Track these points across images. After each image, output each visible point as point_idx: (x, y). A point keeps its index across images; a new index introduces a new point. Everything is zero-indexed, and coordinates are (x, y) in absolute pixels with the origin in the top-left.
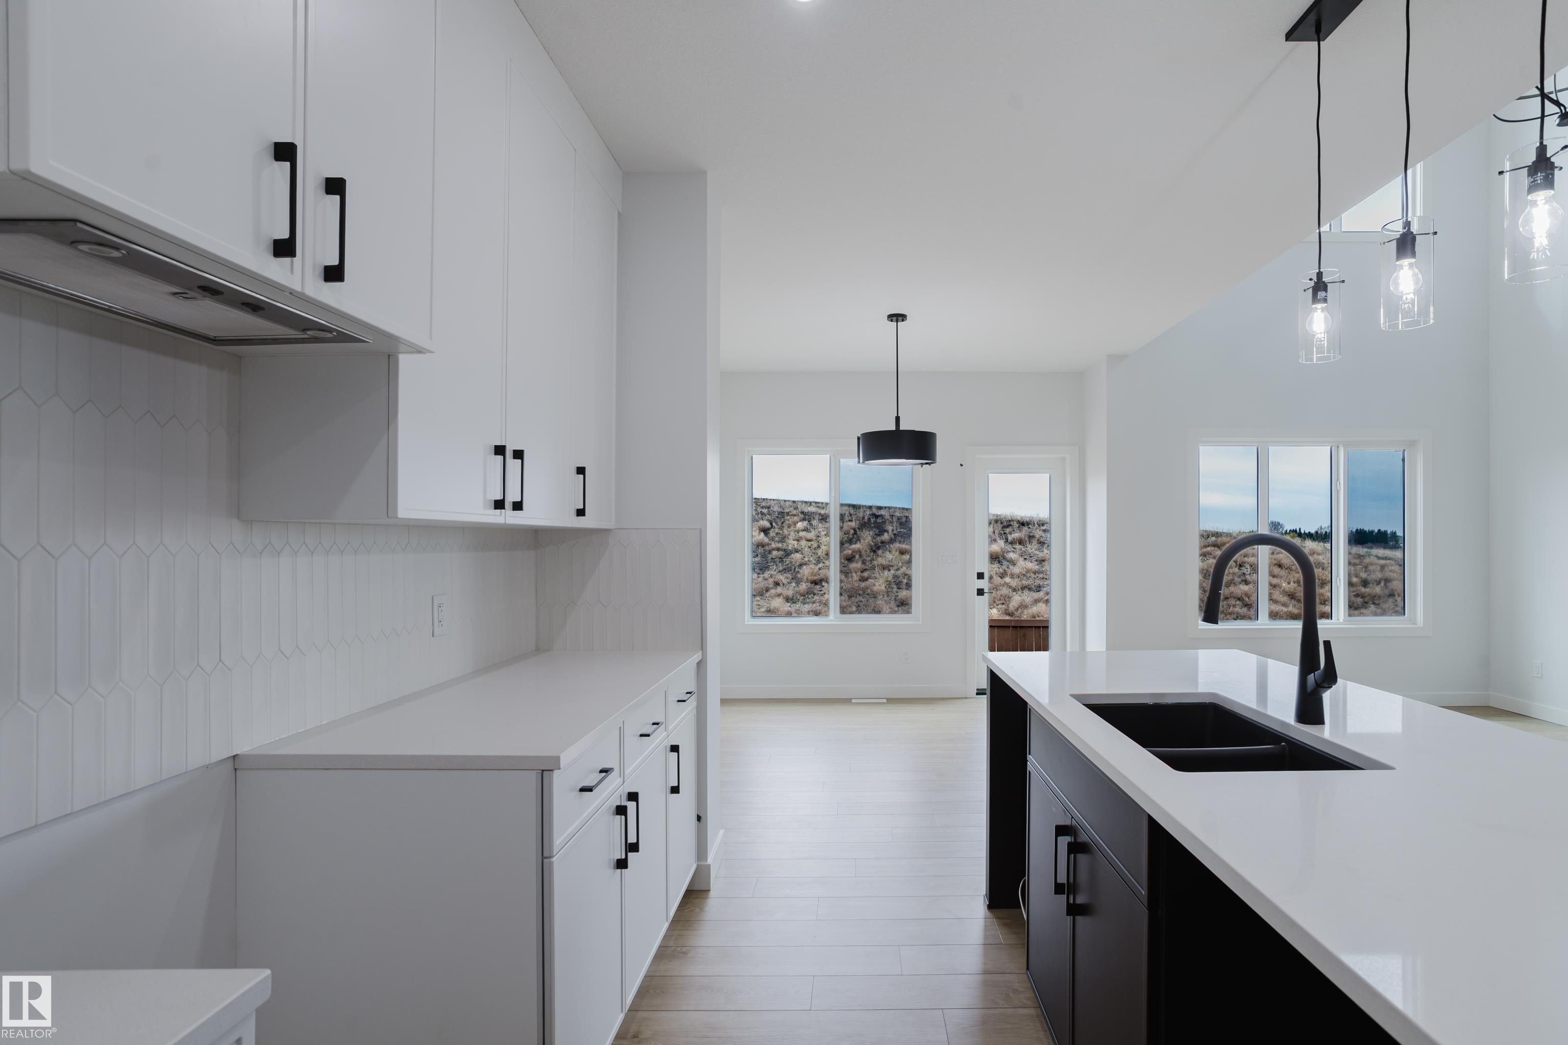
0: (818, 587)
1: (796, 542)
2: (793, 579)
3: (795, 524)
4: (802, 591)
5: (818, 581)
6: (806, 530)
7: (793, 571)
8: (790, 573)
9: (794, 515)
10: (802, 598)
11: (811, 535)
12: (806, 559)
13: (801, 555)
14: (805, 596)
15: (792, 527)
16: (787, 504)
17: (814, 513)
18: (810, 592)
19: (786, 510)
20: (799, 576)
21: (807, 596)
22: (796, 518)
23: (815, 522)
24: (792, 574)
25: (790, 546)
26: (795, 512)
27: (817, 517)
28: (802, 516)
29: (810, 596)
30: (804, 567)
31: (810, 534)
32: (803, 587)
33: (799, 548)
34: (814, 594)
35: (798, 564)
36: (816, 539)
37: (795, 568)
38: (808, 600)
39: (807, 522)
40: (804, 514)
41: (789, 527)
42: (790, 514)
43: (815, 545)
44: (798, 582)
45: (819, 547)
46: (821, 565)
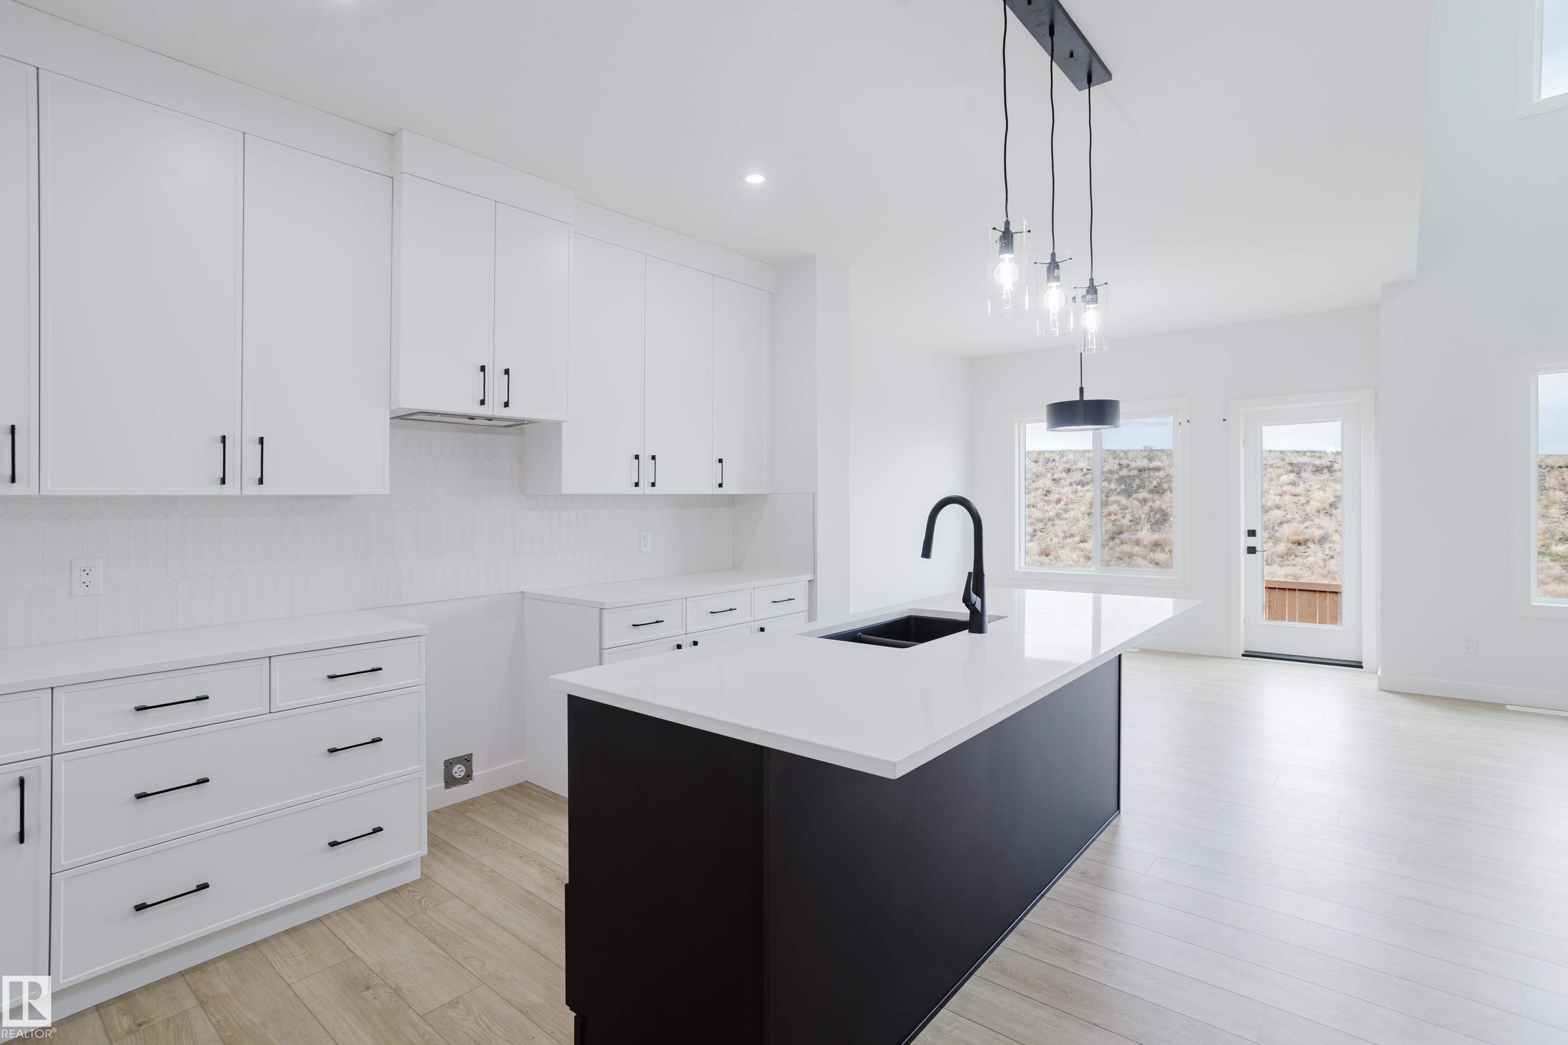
0: (1302, 548)
1: (1278, 498)
2: (1269, 538)
3: (1279, 476)
4: (1279, 553)
5: (1302, 541)
6: (1293, 484)
7: (1271, 530)
8: (1267, 531)
9: (1279, 467)
10: (1280, 559)
11: (1299, 489)
12: (1289, 516)
13: (1283, 512)
14: (1283, 557)
15: (1275, 480)
16: (1272, 455)
17: (1305, 464)
18: (1289, 553)
19: (1270, 462)
20: (1278, 535)
21: (1285, 557)
22: (1280, 470)
23: (1304, 475)
24: (1269, 533)
25: (1269, 501)
26: (1280, 464)
27: (1309, 469)
28: (1290, 468)
29: (1290, 558)
30: (1285, 525)
31: (1297, 488)
32: (1282, 547)
33: (1282, 504)
34: (1296, 556)
35: (1278, 521)
36: (1305, 494)
37: (1274, 527)
38: (1287, 563)
39: (1295, 474)
40: (1292, 466)
41: (1271, 480)
42: (1274, 465)
43: (1302, 500)
44: (1277, 541)
45: (1308, 502)
46: (1308, 523)
